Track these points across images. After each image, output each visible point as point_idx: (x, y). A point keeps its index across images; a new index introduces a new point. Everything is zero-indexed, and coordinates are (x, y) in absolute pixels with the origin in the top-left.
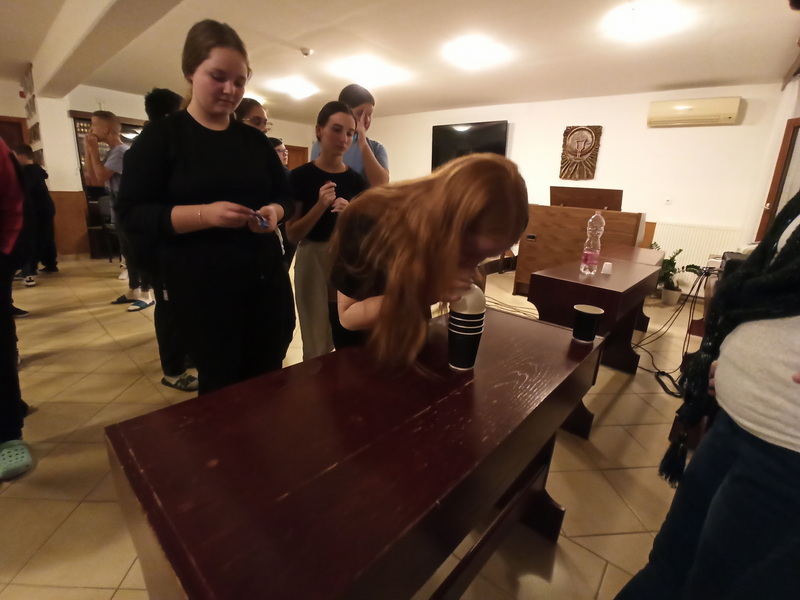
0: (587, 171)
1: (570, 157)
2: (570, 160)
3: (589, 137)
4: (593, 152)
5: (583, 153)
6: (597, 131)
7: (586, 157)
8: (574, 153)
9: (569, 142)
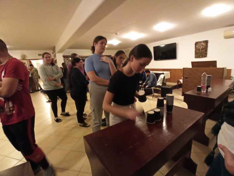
0: (204, 55)
2: (198, 52)
3: (204, 44)
4: (205, 49)
5: (202, 49)
6: (206, 42)
7: (203, 51)
8: (199, 50)
9: (197, 47)
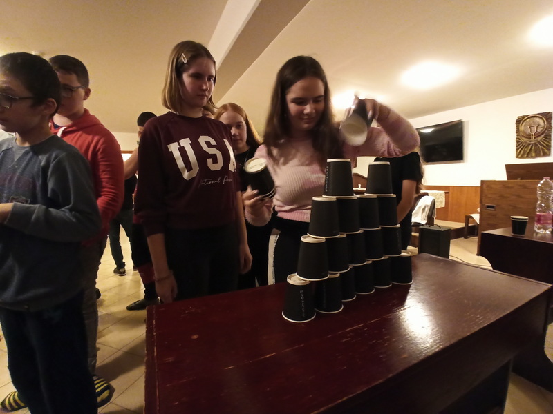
0: (542, 149)
1: (524, 140)
2: (525, 142)
3: (541, 122)
4: (546, 134)
5: (537, 136)
6: (547, 116)
8: (528, 136)
9: (522, 128)
